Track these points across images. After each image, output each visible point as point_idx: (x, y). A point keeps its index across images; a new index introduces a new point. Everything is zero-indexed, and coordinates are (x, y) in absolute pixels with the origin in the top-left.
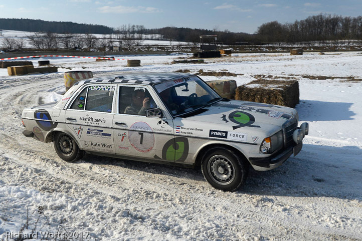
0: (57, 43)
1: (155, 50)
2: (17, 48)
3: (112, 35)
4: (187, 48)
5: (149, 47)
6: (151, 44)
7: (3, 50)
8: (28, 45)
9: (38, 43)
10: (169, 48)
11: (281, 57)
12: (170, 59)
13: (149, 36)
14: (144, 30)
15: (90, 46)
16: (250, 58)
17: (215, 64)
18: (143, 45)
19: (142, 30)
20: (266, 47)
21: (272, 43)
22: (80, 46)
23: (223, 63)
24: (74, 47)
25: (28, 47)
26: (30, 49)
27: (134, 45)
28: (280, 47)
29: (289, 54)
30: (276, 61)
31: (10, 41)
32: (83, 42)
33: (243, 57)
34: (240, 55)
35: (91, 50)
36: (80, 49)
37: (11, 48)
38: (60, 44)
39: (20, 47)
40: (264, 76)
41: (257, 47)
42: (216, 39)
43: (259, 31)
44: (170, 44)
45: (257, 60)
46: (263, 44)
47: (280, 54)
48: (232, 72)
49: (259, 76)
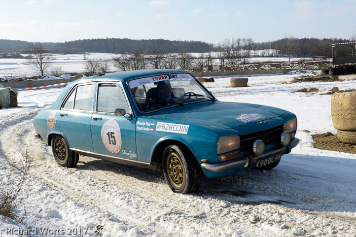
0: (145, 65)
1: (267, 68)
3: (212, 53)
4: (312, 64)
5: (259, 65)
6: (261, 62)
7: (86, 75)
8: (113, 68)
9: (123, 65)
10: (286, 64)
12: (288, 78)
13: (259, 52)
14: (253, 44)
15: (185, 66)
18: (252, 62)
19: (250, 45)
22: (173, 67)
27: (239, 62)
37: (94, 72)
38: (149, 65)
39: (104, 71)
44: (288, 61)
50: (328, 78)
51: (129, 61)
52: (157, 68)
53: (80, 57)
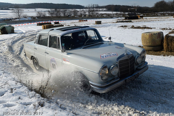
0: (60, 14)
1: (105, 16)
2: (43, 16)
3: (84, 9)
4: (120, 15)
5: (102, 14)
6: (103, 13)
7: (37, 17)
8: (47, 15)
9: (52, 14)
10: (111, 15)
11: (170, 19)
13: (101, 9)
14: (99, 6)
15: (75, 15)
16: (154, 20)
17: (137, 22)
18: (99, 13)
19: (97, 7)
20: (160, 14)
21: (163, 12)
22: (71, 15)
23: (141, 22)
24: (68, 15)
26: (48, 17)
27: (95, 14)
28: (167, 14)
29: (173, 17)
30: (168, 21)
31: (40, 13)
32: (72, 13)
33: (150, 19)
34: (148, 18)
35: (75, 16)
36: (71, 16)
37: (40, 16)
38: (62, 14)
39: (44, 16)
40: (167, 29)
41: (155, 14)
42: (136, 10)
43: (155, 6)
44: (112, 13)
45: (158, 21)
46: (158, 12)
47: (167, 17)
48: (149, 27)
49: (164, 29)
50: (128, 21)
51: (54, 12)
52: (65, 15)
53: (33, 10)
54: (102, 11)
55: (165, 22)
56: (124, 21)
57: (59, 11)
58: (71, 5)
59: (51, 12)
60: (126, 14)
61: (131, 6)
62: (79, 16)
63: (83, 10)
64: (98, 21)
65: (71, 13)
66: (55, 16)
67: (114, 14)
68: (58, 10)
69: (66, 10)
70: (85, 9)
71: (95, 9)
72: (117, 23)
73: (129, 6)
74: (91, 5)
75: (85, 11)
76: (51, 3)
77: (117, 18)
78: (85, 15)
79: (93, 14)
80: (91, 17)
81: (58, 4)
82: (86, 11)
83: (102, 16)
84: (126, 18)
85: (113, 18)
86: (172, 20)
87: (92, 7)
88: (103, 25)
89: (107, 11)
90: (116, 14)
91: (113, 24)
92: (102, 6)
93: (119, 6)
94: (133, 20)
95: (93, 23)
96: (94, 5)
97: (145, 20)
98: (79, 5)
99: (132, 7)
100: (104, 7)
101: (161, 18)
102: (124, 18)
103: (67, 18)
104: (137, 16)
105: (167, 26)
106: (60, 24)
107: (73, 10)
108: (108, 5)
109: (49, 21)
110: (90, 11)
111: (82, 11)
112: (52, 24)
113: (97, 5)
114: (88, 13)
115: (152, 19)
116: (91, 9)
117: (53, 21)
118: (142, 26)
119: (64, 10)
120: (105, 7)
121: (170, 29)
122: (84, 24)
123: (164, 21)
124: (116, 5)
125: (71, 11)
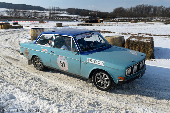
0: (19, 14)
1: (66, 19)
4: (81, 18)
5: (63, 17)
8: (6, 15)
9: (10, 14)
10: (72, 18)
11: (128, 24)
13: (62, 12)
14: (59, 9)
15: (35, 16)
16: (113, 24)
18: (60, 16)
19: (58, 9)
20: (119, 19)
21: (122, 17)
22: (31, 16)
23: (101, 26)
24: (27, 16)
25: (6, 16)
27: (56, 16)
28: (125, 19)
29: (130, 22)
30: (126, 26)
33: (109, 23)
34: (107, 22)
35: (36, 18)
36: (31, 17)
38: (21, 14)
39: (2, 16)
40: (126, 34)
41: (114, 19)
42: (97, 14)
43: (114, 11)
44: (73, 16)
45: (117, 25)
46: (117, 18)
47: (125, 22)
48: (109, 31)
49: (124, 33)
50: (89, 25)
51: (13, 12)
52: (24, 16)
54: (63, 14)
55: (124, 27)
56: (85, 24)
57: (19, 11)
58: (32, 6)
59: (9, 12)
60: (86, 18)
61: (91, 11)
62: (39, 17)
63: (44, 12)
64: (59, 23)
65: (31, 14)
66: (14, 16)
67: (75, 17)
68: (17, 10)
69: (25, 11)
70: (45, 11)
71: (56, 12)
72: (78, 26)
73: (89, 10)
74: (52, 8)
75: (45, 13)
76: (10, 4)
77: (78, 21)
78: (46, 17)
79: (53, 16)
80: (52, 19)
81: (17, 4)
82: (47, 13)
83: (63, 19)
84: (87, 22)
85: (73, 21)
86: (130, 25)
87: (53, 9)
88: (64, 27)
89: (68, 14)
90: (77, 17)
91: (74, 27)
92: (63, 9)
93: (80, 10)
94: (94, 24)
95: (53, 25)
96: (55, 7)
97: (105, 24)
98: (40, 7)
99: (93, 11)
100: (65, 10)
101: (120, 23)
102: (84, 22)
103: (27, 19)
104: (97, 20)
105: (126, 31)
106: (19, 24)
107: (33, 11)
108: (69, 8)
109: (7, 21)
110: (51, 13)
111: (42, 13)
112: (10, 24)
113: (58, 8)
114: (49, 15)
115: (111, 23)
116: (52, 11)
117: (12, 21)
118: (102, 30)
119: (24, 11)
120: (67, 10)
121: (129, 34)
122: (45, 26)
123: (122, 26)
124: (77, 9)
125: (31, 12)
